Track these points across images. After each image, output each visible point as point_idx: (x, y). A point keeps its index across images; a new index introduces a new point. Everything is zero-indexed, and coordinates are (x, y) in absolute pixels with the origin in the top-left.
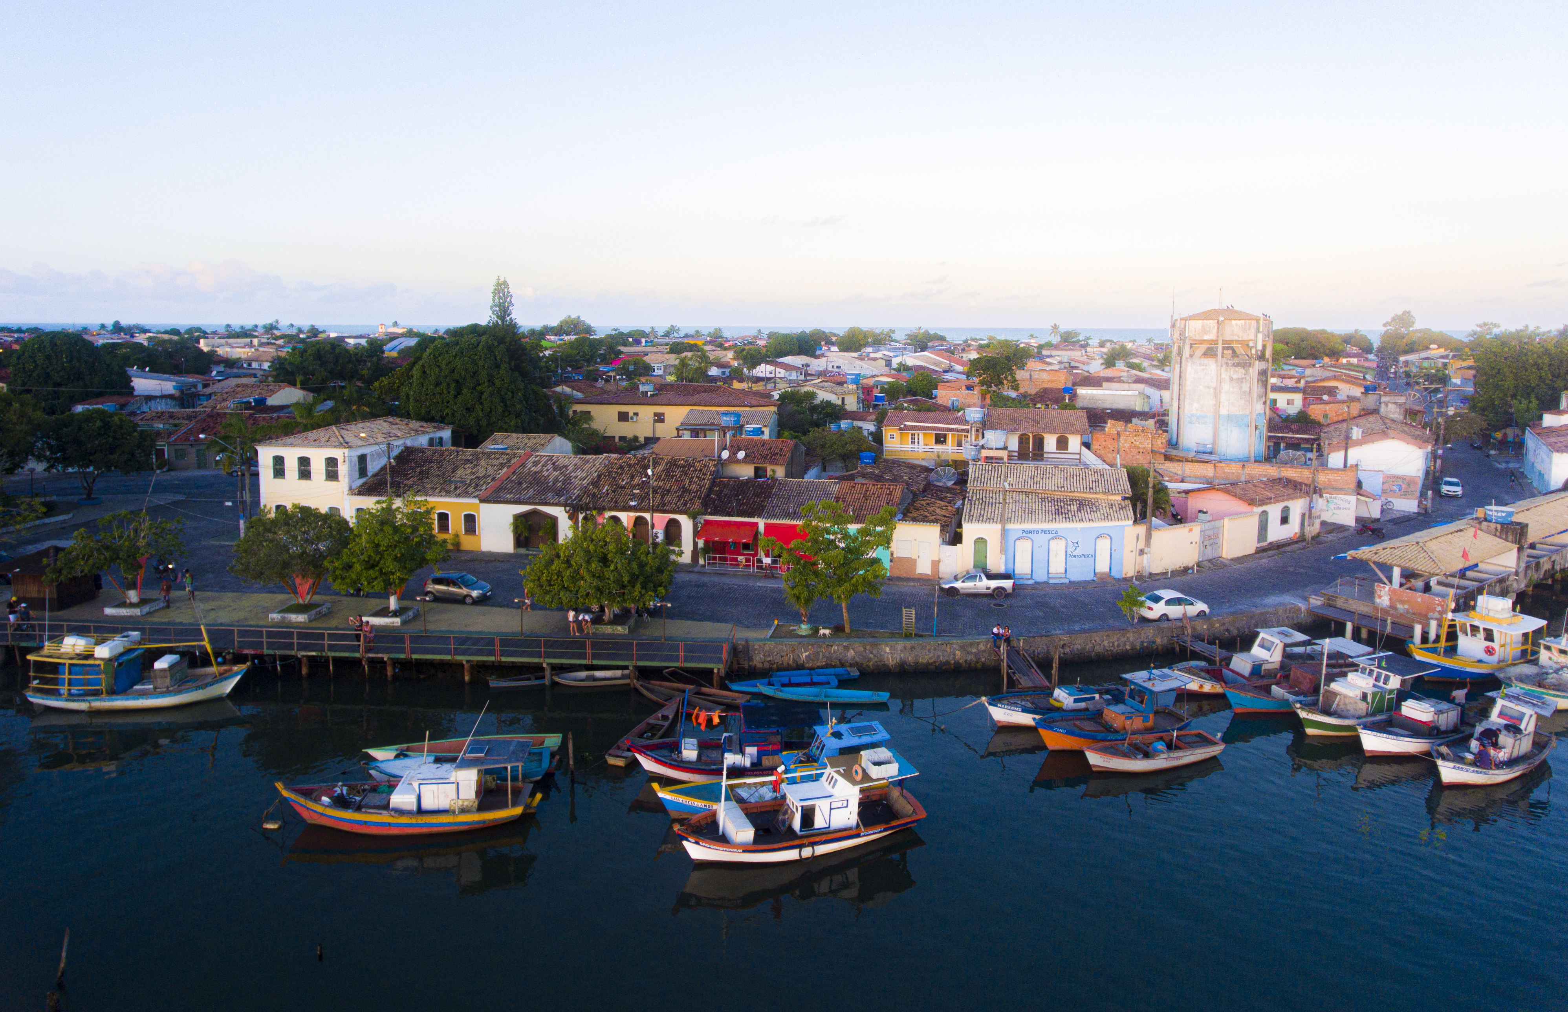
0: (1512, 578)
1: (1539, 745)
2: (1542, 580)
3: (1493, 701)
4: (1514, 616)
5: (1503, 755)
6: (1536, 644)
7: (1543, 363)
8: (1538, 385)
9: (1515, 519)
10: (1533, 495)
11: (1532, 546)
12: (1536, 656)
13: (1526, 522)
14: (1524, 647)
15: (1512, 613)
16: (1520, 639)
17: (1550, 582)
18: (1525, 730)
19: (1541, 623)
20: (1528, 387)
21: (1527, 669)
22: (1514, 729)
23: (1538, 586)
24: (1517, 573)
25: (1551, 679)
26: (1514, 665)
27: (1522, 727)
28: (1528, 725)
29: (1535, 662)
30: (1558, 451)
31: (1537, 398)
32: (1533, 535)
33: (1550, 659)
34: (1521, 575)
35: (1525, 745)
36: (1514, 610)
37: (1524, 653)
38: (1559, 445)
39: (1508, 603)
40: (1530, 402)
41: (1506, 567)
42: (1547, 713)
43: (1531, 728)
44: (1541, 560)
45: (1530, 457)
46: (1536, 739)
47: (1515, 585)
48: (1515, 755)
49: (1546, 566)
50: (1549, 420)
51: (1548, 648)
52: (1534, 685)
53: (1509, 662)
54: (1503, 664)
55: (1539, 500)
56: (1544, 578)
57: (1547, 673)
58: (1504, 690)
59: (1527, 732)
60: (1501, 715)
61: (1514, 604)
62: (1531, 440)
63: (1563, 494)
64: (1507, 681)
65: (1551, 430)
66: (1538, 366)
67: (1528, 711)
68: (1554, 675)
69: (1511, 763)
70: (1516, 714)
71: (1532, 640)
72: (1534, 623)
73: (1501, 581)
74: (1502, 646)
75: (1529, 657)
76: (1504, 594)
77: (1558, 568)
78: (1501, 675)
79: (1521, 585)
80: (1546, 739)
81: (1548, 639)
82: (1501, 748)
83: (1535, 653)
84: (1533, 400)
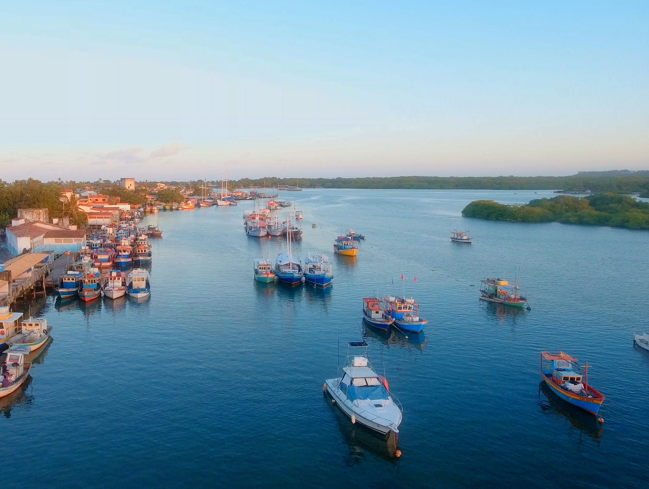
0: (7, 297)
1: (26, 369)
2: (19, 296)
3: (6, 354)
4: (10, 314)
5: (13, 379)
6: (20, 325)
7: (9, 197)
8: (8, 207)
9: (6, 269)
10: (12, 258)
11: (14, 281)
12: (20, 331)
13: (10, 270)
14: (16, 327)
15: (9, 313)
16: (14, 324)
17: (22, 296)
18: (20, 364)
19: (21, 314)
20: (5, 208)
21: (18, 337)
22: (16, 365)
23: (18, 299)
24: (9, 295)
25: (27, 338)
26: (13, 336)
27: (19, 363)
28: (21, 361)
29: (20, 333)
30: (19, 237)
31: (9, 214)
32: (13, 276)
33: (26, 329)
34: (11, 295)
35: (21, 370)
36: (10, 311)
37: (16, 330)
38: (19, 234)
39: (7, 308)
40: (6, 216)
41: (5, 292)
42: (28, 353)
43: (22, 362)
44: (18, 287)
45: (9, 241)
46: (25, 366)
47: (9, 300)
48: (17, 377)
49: (21, 289)
50: (14, 223)
51: (25, 325)
52: (22, 343)
53: (11, 336)
54: (9, 337)
55: (14, 260)
56: (20, 295)
57: (26, 336)
58: (11, 348)
59: (21, 365)
60: (10, 360)
61: (10, 309)
62: (8, 233)
63: (23, 256)
64: (11, 345)
65: (16, 228)
66: (7, 198)
67: (20, 355)
68: (28, 336)
69: (17, 380)
70: (16, 358)
71: (18, 323)
72: (18, 315)
73: (4, 299)
74: (7, 329)
75: (18, 332)
76: (5, 305)
77: (24, 289)
78: (8, 343)
79: (11, 300)
80: (28, 365)
81: (24, 321)
82: (11, 375)
83: (20, 329)
84: (7, 214)
